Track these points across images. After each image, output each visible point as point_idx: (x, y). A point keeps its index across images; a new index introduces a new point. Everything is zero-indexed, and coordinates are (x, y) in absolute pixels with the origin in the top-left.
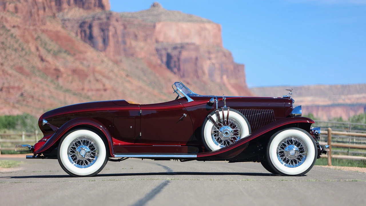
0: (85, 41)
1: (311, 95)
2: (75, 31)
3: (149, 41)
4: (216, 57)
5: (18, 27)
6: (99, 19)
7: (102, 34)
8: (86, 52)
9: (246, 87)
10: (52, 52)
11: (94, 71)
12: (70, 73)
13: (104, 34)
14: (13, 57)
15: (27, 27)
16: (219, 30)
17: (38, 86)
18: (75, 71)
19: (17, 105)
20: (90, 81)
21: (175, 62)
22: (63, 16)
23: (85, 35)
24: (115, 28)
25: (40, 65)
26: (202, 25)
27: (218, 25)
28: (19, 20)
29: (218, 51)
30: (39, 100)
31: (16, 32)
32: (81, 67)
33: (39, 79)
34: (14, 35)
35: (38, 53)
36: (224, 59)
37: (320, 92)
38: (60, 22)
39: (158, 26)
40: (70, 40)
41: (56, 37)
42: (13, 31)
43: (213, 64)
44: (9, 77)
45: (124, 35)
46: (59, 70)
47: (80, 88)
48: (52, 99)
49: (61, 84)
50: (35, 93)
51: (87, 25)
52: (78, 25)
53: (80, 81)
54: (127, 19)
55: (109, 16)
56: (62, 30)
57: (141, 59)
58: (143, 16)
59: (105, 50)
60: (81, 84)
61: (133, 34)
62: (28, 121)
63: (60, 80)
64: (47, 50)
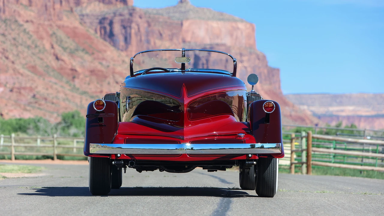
0: (105, 40)
1: (353, 104)
2: (94, 28)
3: (175, 40)
4: (249, 60)
5: (32, 22)
6: (121, 15)
7: (123, 31)
8: (105, 51)
9: (281, 93)
10: (68, 50)
11: (114, 73)
12: (87, 73)
13: (126, 32)
14: (25, 54)
15: (42, 22)
16: (253, 30)
17: (51, 87)
18: (93, 72)
19: (28, 108)
20: (109, 84)
21: (203, 64)
22: (81, 11)
23: (105, 32)
24: (138, 25)
25: (54, 63)
26: (234, 25)
27: (251, 25)
28: (32, 14)
29: (251, 53)
30: (53, 103)
31: (29, 27)
32: (99, 67)
33: (54, 80)
34: (27, 30)
35: (52, 51)
36: (257, 62)
37: (363, 101)
38: (78, 17)
39: (186, 24)
40: (89, 38)
41: (74, 34)
42: (26, 26)
43: (245, 68)
44: (20, 77)
45: (147, 34)
46: (76, 71)
47: (99, 90)
48: (67, 102)
49: (77, 86)
50: (48, 94)
51: (108, 21)
52: (98, 21)
53: (98, 83)
54: (152, 16)
55: (131, 11)
56: (80, 27)
57: (166, 60)
58: (169, 13)
59: (126, 49)
60: (99, 86)
61: (157, 32)
62: (41, 125)
63: (77, 81)
64: (63, 48)
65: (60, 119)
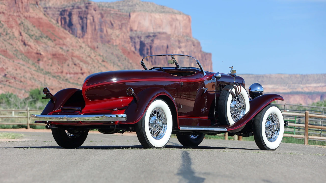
0: (66, 29)
1: (272, 83)
2: (55, 18)
3: (124, 29)
4: (186, 46)
5: (3, 13)
6: (78, 8)
7: (80, 21)
8: (65, 38)
10: (34, 37)
11: (72, 56)
12: (50, 57)
13: (82, 22)
15: (12, 13)
16: (189, 21)
17: (20, 68)
18: (54, 55)
20: (68, 65)
21: (147, 49)
22: (45, 4)
23: (65, 22)
24: (93, 17)
25: (22, 48)
26: (173, 16)
27: (188, 16)
28: (4, 6)
29: (187, 41)
30: (21, 82)
32: (60, 51)
33: (22, 62)
35: (21, 37)
36: (193, 47)
37: (281, 80)
38: (42, 9)
39: (133, 16)
40: (51, 27)
41: (39, 23)
43: (183, 52)
45: (101, 24)
46: (41, 54)
47: (60, 71)
48: (33, 81)
49: (42, 67)
50: (17, 74)
51: (68, 13)
52: (59, 13)
53: (59, 65)
54: (104, 9)
55: (87, 5)
56: (44, 17)
57: (116, 46)
58: (119, 6)
59: (83, 37)
60: (60, 67)
61: (109, 22)
62: (12, 100)
63: (41, 63)
64: (29, 35)
65: (27, 95)
